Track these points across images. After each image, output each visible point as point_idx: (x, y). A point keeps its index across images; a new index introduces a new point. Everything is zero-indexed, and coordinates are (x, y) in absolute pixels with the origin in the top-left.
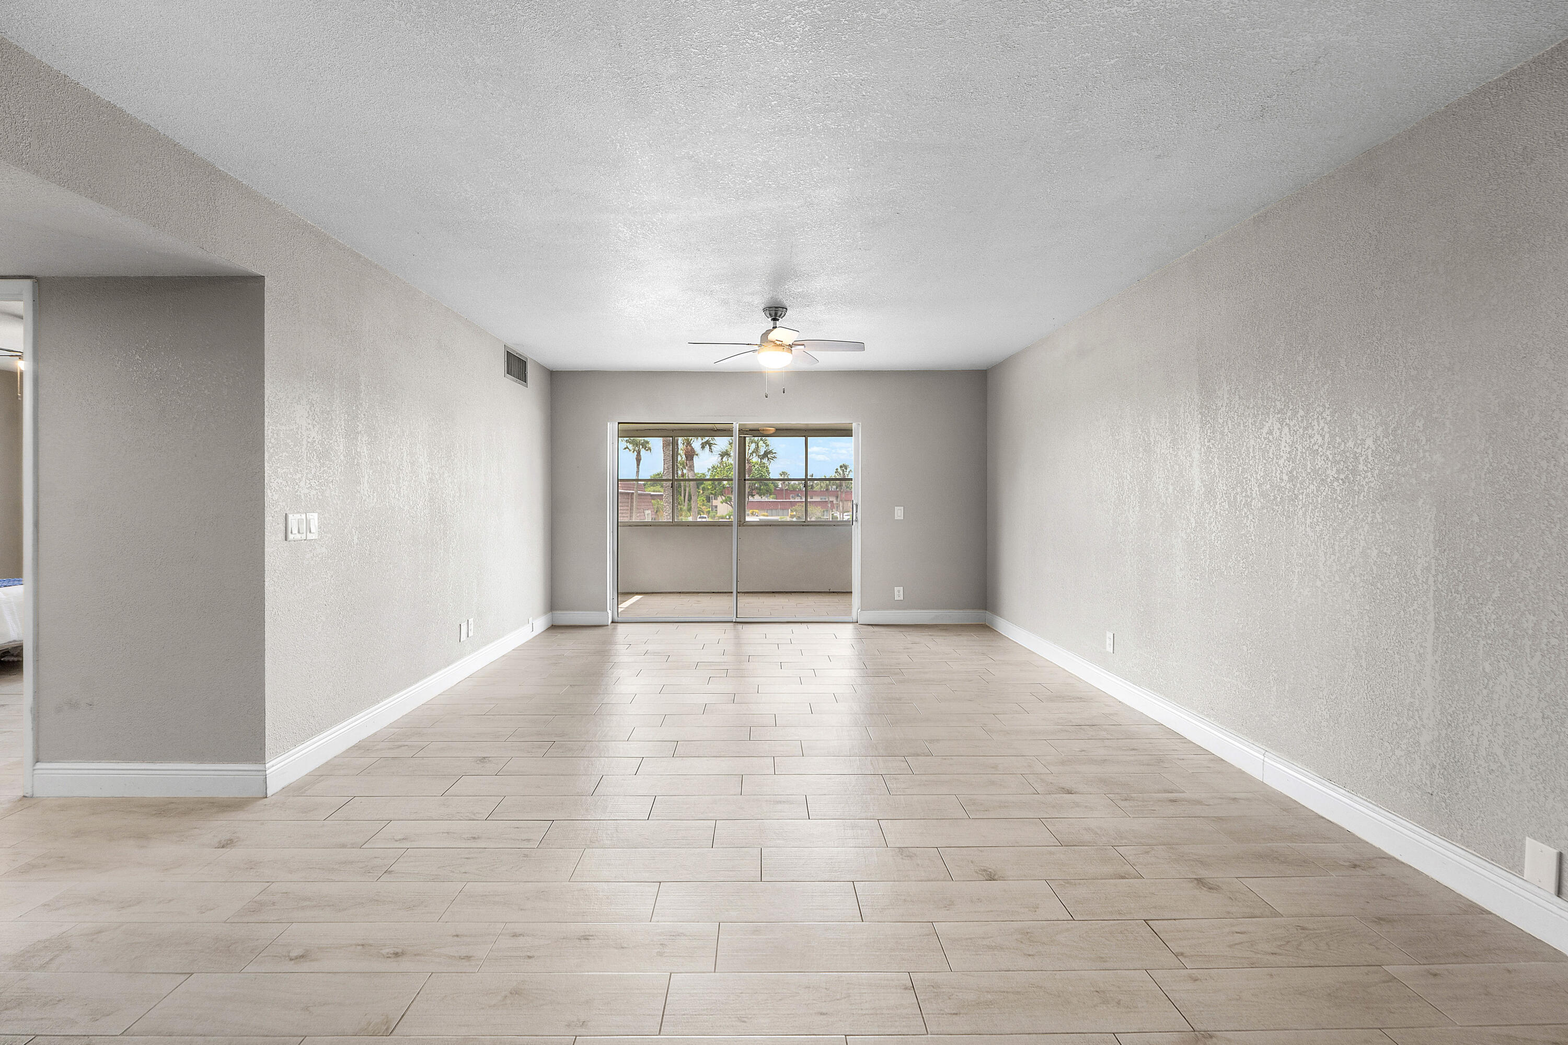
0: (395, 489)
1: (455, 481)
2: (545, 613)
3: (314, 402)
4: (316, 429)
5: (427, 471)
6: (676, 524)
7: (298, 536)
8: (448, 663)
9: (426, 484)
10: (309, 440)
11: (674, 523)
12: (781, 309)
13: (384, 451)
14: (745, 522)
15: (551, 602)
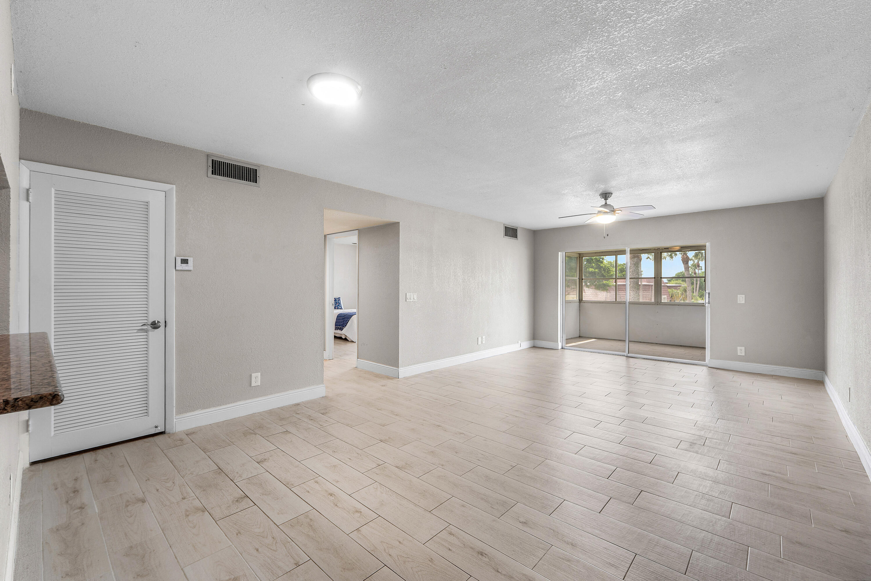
0: (447, 285)
1: (476, 281)
2: (530, 340)
3: (416, 258)
4: (417, 266)
5: (462, 278)
6: (618, 302)
7: (410, 300)
8: (471, 352)
9: (461, 283)
10: (414, 270)
11: (616, 302)
12: (608, 194)
13: (443, 272)
14: (661, 302)
15: (534, 336)
